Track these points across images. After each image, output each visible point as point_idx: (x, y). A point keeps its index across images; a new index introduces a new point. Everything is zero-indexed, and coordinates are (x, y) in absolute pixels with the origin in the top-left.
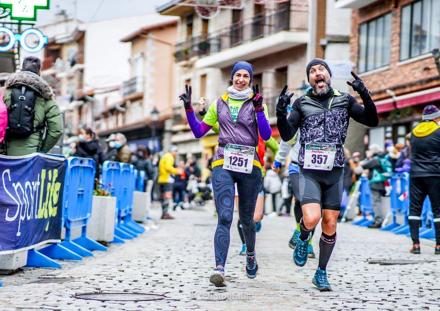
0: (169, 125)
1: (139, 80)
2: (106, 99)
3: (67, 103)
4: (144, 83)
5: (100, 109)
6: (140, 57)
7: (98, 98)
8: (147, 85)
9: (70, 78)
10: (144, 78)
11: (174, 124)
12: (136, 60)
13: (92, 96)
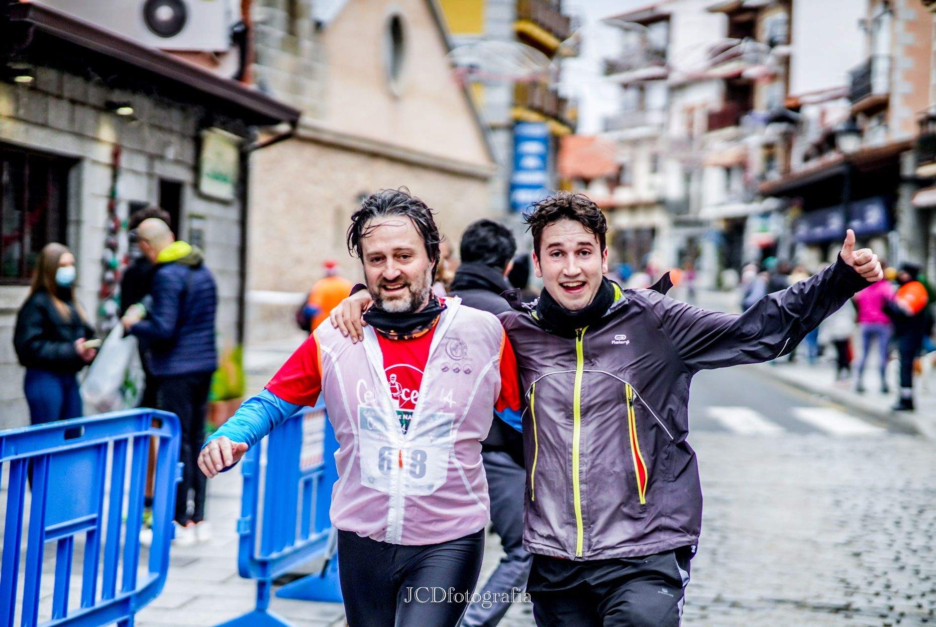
0: (909, 167)
1: (881, 66)
2: (823, 114)
3: (760, 126)
4: (891, 71)
5: (812, 135)
6: (884, 13)
7: (810, 113)
8: (898, 76)
9: (773, 77)
10: (891, 59)
11: (920, 162)
12: (877, 21)
13: (797, 108)
